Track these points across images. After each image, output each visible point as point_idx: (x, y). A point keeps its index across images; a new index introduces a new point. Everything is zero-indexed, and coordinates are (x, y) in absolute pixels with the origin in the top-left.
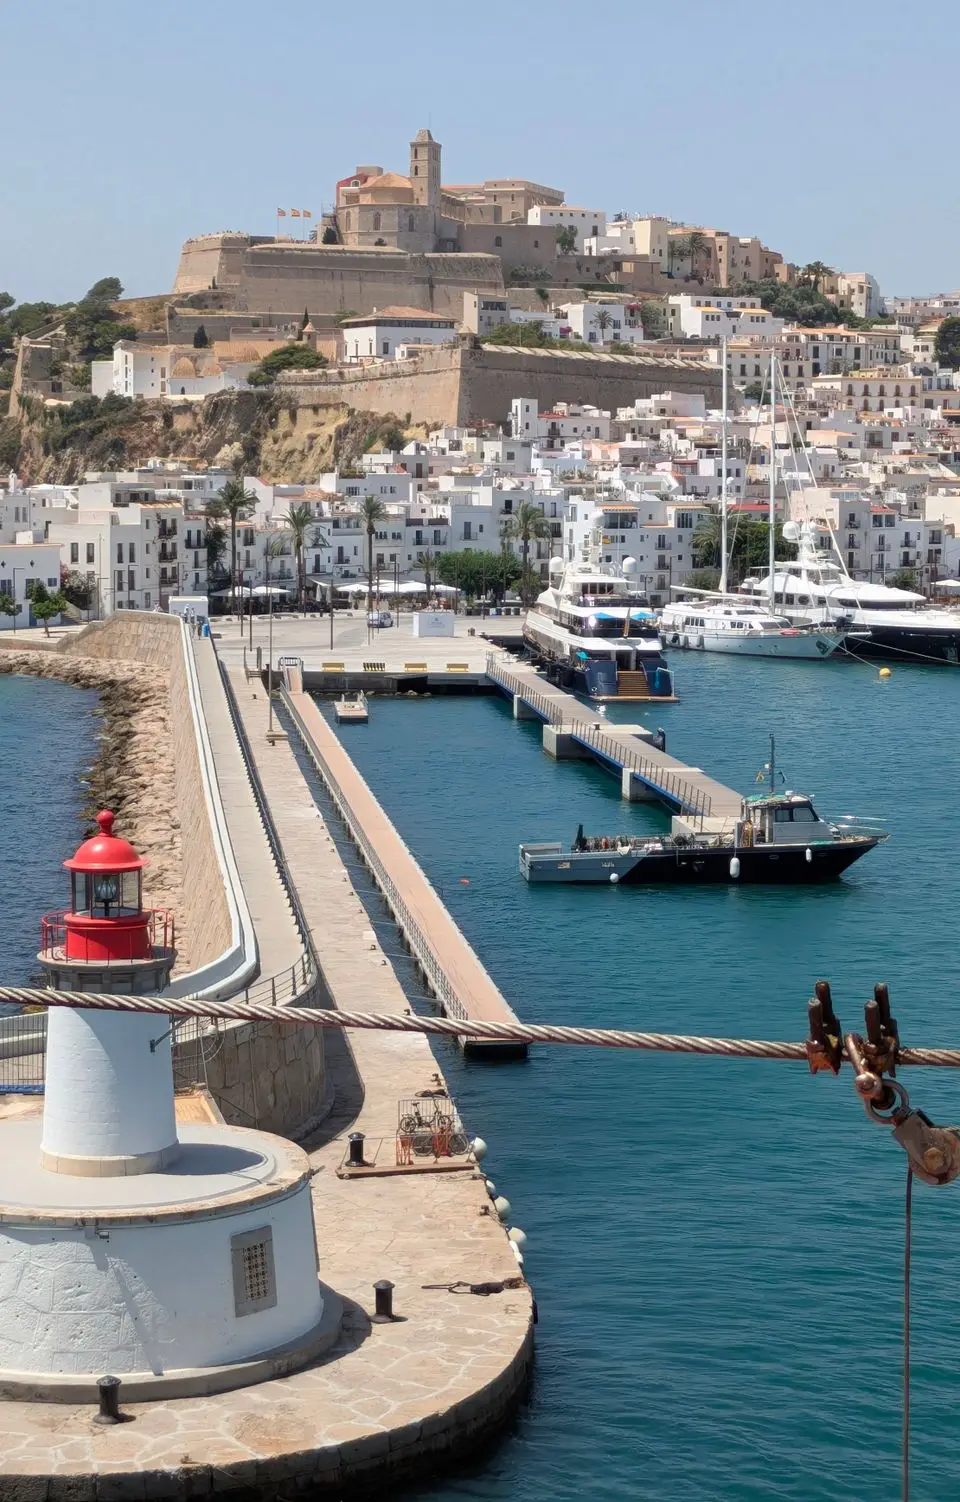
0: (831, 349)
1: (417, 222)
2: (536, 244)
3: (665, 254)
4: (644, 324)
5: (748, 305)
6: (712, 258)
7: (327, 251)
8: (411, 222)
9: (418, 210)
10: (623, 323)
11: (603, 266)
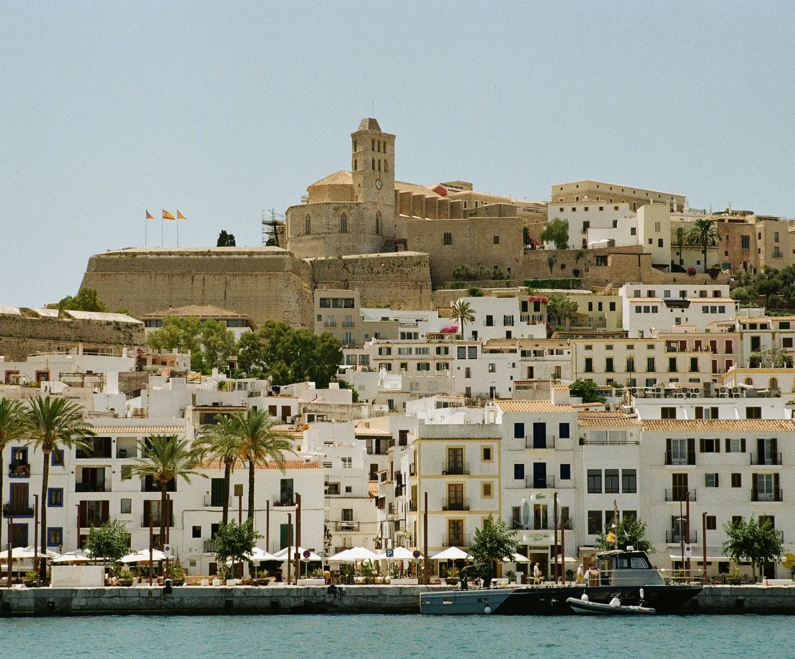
0: (777, 339)
1: (350, 221)
2: (496, 240)
3: (667, 243)
4: (549, 319)
5: (710, 293)
6: (752, 248)
7: (223, 253)
8: (344, 222)
9: (351, 208)
10: (517, 319)
11: (581, 261)
